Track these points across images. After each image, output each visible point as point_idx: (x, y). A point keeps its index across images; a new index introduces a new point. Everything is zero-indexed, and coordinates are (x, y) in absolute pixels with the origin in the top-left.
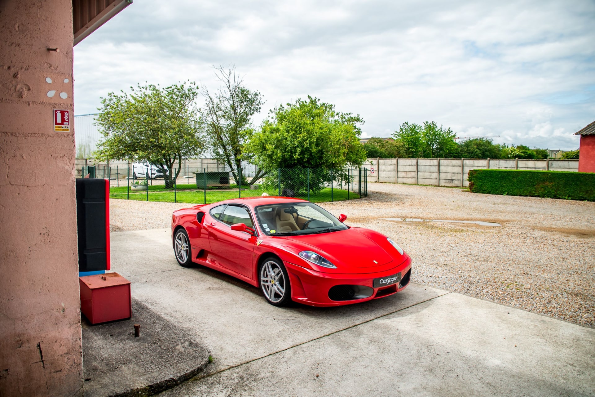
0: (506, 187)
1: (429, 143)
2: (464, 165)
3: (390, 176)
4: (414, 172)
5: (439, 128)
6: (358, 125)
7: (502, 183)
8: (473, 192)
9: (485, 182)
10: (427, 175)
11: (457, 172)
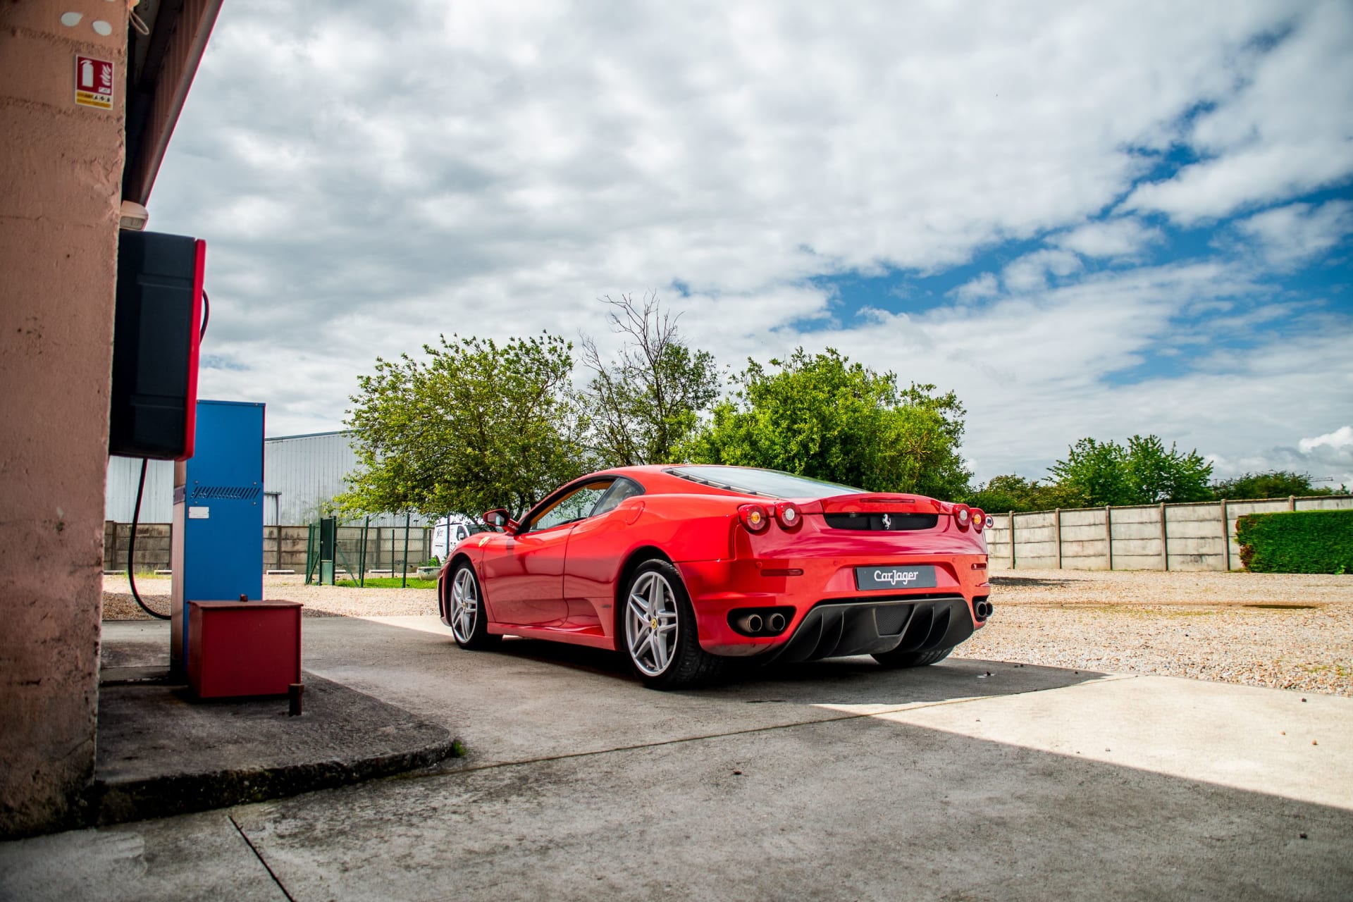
0: (1343, 553)
1: (1144, 487)
2: (1229, 517)
3: (1043, 553)
4: (1102, 540)
5: (1167, 451)
6: (950, 416)
7: (1330, 543)
8: (1253, 572)
9: (1281, 544)
10: (1135, 546)
11: (1210, 535)
